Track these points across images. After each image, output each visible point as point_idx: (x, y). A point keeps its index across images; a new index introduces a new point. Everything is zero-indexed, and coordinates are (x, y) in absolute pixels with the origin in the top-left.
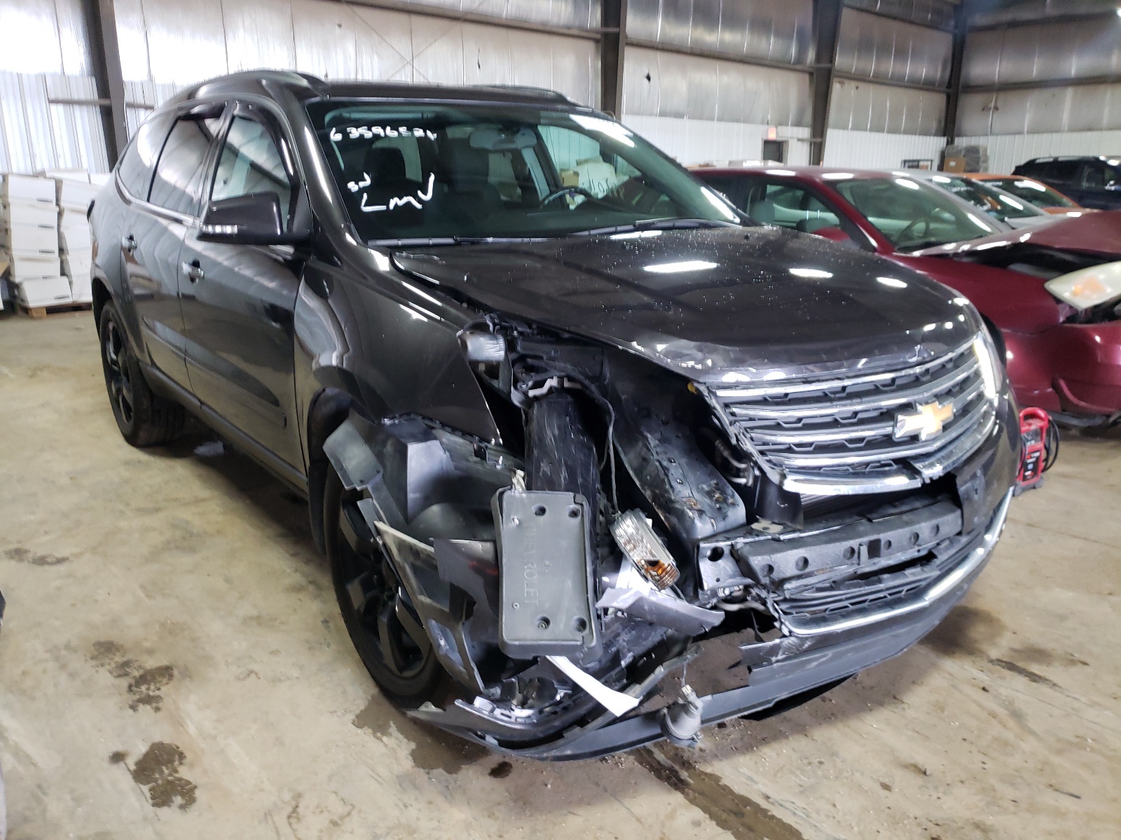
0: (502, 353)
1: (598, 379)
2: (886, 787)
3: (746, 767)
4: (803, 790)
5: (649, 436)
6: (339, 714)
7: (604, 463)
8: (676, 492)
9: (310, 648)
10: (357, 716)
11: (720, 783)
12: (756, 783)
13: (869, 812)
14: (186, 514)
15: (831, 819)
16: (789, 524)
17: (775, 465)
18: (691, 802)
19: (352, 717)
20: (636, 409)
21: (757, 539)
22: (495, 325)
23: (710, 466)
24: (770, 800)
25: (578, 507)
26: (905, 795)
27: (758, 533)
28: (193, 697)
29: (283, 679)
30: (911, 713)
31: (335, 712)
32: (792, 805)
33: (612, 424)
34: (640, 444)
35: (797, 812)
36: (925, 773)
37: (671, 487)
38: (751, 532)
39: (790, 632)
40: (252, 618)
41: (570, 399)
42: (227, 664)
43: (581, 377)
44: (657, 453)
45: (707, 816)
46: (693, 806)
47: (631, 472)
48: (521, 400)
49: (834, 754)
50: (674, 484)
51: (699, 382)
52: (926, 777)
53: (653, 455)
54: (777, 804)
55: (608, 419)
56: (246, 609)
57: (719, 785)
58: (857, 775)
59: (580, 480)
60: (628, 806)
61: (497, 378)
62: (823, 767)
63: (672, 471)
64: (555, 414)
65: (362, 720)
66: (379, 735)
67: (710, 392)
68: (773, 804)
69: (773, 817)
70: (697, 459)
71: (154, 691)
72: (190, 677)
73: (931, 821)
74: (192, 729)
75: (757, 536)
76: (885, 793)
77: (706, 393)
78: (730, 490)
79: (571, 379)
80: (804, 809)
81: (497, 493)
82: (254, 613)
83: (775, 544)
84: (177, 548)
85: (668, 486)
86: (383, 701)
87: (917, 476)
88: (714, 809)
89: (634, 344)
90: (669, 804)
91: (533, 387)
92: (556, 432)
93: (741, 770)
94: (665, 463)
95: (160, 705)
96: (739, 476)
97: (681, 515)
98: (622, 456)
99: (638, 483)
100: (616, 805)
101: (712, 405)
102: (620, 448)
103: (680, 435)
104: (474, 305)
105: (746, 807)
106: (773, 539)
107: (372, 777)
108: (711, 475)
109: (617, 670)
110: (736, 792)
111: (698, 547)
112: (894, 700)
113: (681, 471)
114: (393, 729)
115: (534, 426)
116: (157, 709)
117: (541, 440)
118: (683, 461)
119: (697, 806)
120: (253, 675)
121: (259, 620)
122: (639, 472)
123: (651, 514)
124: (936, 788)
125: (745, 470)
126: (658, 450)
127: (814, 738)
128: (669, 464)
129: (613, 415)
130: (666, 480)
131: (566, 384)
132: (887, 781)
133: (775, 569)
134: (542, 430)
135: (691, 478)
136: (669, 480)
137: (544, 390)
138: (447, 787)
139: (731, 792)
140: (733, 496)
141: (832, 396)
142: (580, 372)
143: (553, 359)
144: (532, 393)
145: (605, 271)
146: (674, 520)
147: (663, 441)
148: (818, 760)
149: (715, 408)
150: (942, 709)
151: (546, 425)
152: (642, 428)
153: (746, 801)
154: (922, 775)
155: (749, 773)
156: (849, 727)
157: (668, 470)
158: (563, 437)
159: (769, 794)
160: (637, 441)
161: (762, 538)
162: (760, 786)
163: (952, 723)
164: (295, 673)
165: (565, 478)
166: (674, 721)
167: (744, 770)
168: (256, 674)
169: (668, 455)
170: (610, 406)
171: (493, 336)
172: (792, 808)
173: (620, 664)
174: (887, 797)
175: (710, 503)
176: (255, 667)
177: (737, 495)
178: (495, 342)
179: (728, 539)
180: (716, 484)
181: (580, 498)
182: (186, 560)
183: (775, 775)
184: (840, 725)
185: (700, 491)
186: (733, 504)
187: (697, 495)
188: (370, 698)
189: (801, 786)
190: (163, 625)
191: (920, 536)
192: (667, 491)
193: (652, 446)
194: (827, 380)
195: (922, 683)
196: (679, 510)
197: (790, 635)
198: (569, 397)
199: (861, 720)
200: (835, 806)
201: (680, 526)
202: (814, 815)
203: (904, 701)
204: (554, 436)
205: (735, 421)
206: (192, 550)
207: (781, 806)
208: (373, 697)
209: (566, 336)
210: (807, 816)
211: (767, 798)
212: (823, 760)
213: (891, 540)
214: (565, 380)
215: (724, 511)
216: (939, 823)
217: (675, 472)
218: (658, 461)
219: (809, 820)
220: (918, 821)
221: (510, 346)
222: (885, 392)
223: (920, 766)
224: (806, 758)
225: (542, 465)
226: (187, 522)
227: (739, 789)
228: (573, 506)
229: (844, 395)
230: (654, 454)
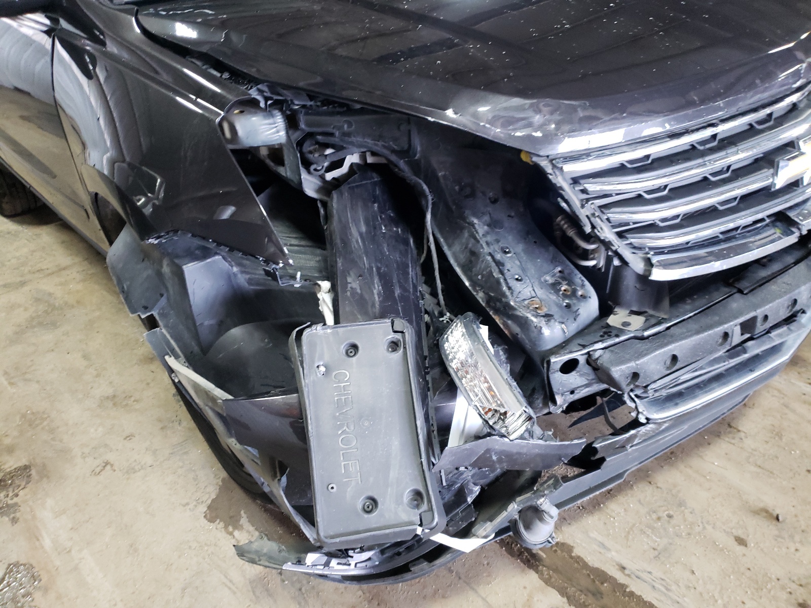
0: (283, 133)
1: (406, 153)
2: (741, 541)
3: (596, 531)
4: (659, 554)
5: (476, 221)
6: (191, 506)
7: (424, 255)
8: (515, 294)
9: (162, 428)
10: (209, 507)
11: (573, 555)
12: (609, 550)
13: (730, 577)
14: (48, 286)
15: (692, 590)
16: (651, 312)
17: (635, 248)
18: (546, 583)
19: (203, 508)
20: (457, 188)
21: (617, 340)
22: (266, 99)
23: (552, 249)
24: (627, 572)
25: (398, 336)
26: (762, 550)
27: (619, 332)
28: (50, 502)
29: (136, 468)
30: (749, 443)
31: (187, 504)
32: (649, 575)
33: (430, 210)
34: (466, 234)
35: (657, 585)
36: (777, 519)
37: (509, 288)
38: (609, 332)
39: (647, 419)
40: (108, 398)
41: (376, 178)
42: (84, 456)
43: (386, 152)
44: (487, 243)
45: (565, 600)
46: (550, 589)
47: (458, 270)
48: (317, 187)
49: (681, 504)
50: (512, 283)
51: (539, 156)
52: (778, 523)
53: (483, 248)
54: (634, 577)
55: (423, 202)
56: (103, 389)
57: (572, 557)
58: (709, 528)
59: (397, 292)
60: (484, 596)
61: (282, 163)
62: (673, 521)
63: (508, 265)
64: (360, 204)
65: (214, 513)
66: (230, 529)
67: (554, 166)
68: (629, 576)
69: (632, 594)
70: (535, 242)
71: (12, 499)
72: (48, 478)
73: (794, 582)
74: (47, 543)
75: (617, 336)
76: (740, 549)
77: (549, 169)
78: (579, 277)
79: (374, 154)
80: (663, 580)
81: (294, 333)
82: (110, 391)
83: (639, 345)
84: (40, 324)
85: (505, 288)
86: (233, 485)
87: (794, 229)
88: (571, 590)
89: (450, 113)
90: (525, 588)
91: (330, 169)
92: (364, 229)
93: (592, 535)
94: (498, 256)
95: (18, 515)
96: (587, 259)
97: (523, 323)
98: (445, 249)
99: (467, 284)
100: (471, 595)
101: (558, 185)
102: (442, 240)
103: (513, 214)
104: (238, 77)
105: (602, 583)
106: (635, 338)
107: (226, 586)
108: (554, 261)
109: (463, 506)
110: (590, 564)
111: (549, 362)
112: (729, 429)
113: (518, 263)
114: (244, 521)
115: (335, 224)
116: (14, 521)
117: (346, 242)
118: (520, 248)
119: (554, 587)
120: (108, 467)
121: (113, 399)
122: (467, 269)
123: (487, 320)
124: (792, 537)
125: (594, 251)
126: (489, 238)
127: (659, 485)
128: (503, 255)
129: (430, 198)
130: (502, 280)
131: (370, 160)
132: (740, 533)
133: (641, 375)
134: (345, 228)
135: (532, 270)
136: (505, 280)
137: (345, 169)
138: (300, 590)
139: (585, 565)
140: (583, 286)
141: (701, 148)
142: (384, 147)
143: (348, 134)
144: (329, 176)
145: (401, 6)
146: (516, 329)
147: (494, 225)
148: (667, 512)
149: (561, 188)
150: (780, 435)
151: (350, 221)
152: (467, 212)
153: (601, 576)
154: (775, 522)
155: (600, 538)
156: (691, 467)
157: (503, 265)
158: (372, 236)
159: (625, 563)
160: (462, 229)
161: (622, 338)
162: (613, 553)
163: (793, 452)
164: (148, 459)
165: (379, 294)
166: (528, 527)
167: (594, 535)
168: (112, 465)
169: (501, 244)
170: (425, 187)
171: (267, 111)
172: (651, 581)
173: (466, 501)
174: (744, 555)
175: (557, 301)
176: (110, 457)
177: (587, 283)
178: (271, 121)
179: (584, 346)
180: (560, 272)
181: (400, 324)
182: (47, 337)
183: (627, 538)
184: (682, 466)
185: (543, 285)
186: (584, 297)
187: (540, 293)
188: (221, 484)
189: (654, 549)
190: (24, 416)
191: (799, 301)
192: (504, 295)
193: (481, 235)
194: (697, 130)
195: (753, 405)
196: (522, 317)
197: (648, 423)
198: (374, 175)
199: (701, 457)
200: (693, 572)
201: (523, 336)
202: (674, 587)
203: (740, 428)
204: (361, 234)
205: (588, 200)
206: (54, 325)
207: (638, 577)
208: (223, 480)
209: (358, 106)
210: (667, 589)
211: (623, 568)
212: (671, 513)
213: (768, 315)
214: (368, 155)
215: (575, 309)
216: (803, 583)
217: (512, 266)
218: (490, 254)
219: (670, 594)
220: (780, 582)
221: (291, 122)
222: (762, 131)
223: (770, 510)
224: (654, 512)
225: (349, 280)
226: (50, 294)
227: (593, 561)
228: (392, 336)
229: (715, 144)
230: (484, 245)
